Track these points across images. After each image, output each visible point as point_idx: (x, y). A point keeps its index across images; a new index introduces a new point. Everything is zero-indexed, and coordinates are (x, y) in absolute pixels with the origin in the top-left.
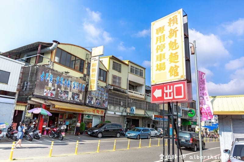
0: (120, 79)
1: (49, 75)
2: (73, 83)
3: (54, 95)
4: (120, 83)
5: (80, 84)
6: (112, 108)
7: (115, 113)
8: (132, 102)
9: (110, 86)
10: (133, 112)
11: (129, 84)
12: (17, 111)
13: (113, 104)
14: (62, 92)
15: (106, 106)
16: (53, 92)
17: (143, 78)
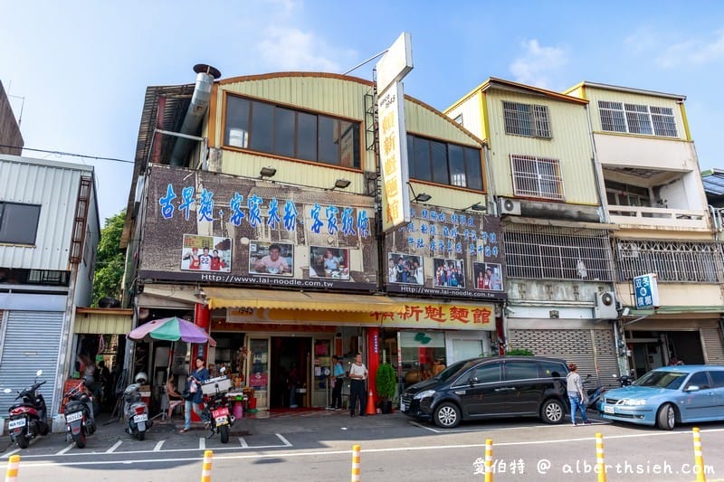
0: (550, 165)
1: (195, 193)
2: (308, 210)
3: (225, 265)
4: (555, 185)
5: (341, 209)
6: (535, 291)
7: (554, 316)
8: (635, 254)
9: (503, 202)
10: (648, 299)
11: (605, 181)
12: (102, 338)
13: (537, 273)
14: (263, 249)
15: (496, 288)
16: (220, 253)
17: (679, 140)
